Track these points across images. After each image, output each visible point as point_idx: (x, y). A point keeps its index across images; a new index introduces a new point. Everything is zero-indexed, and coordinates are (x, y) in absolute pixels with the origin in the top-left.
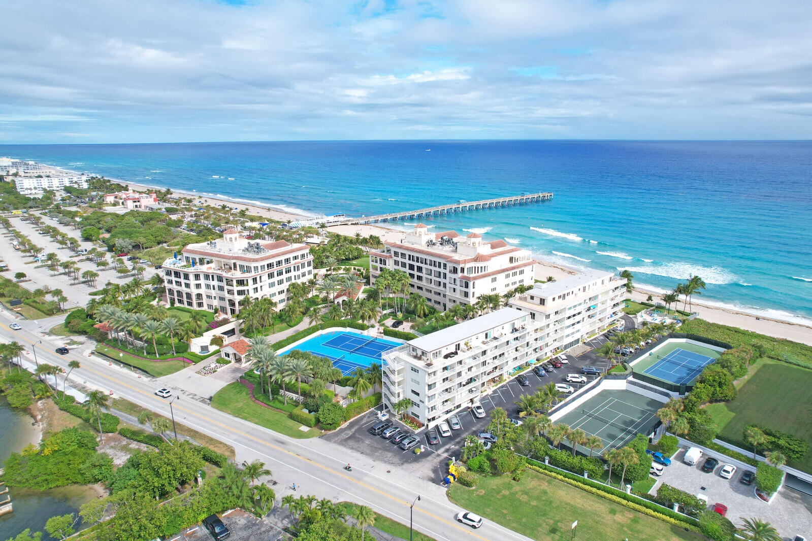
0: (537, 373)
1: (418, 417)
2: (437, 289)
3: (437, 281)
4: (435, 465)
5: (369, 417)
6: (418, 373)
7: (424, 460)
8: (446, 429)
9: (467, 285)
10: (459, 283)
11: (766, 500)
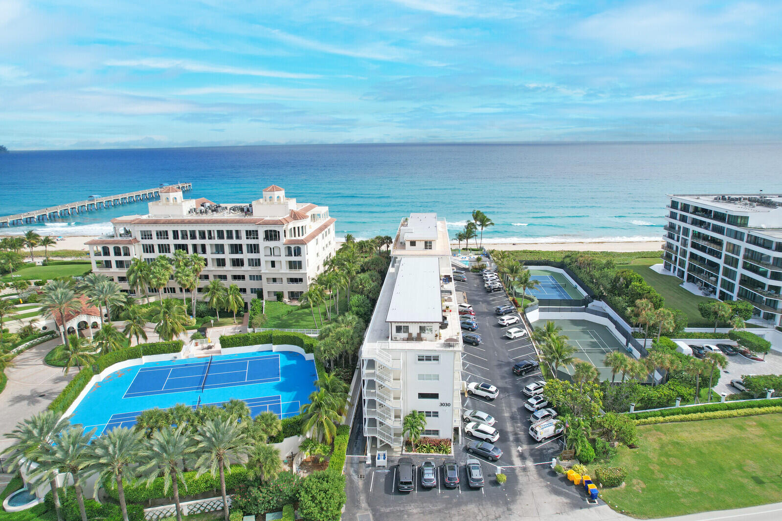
1: (435, 433)
2: (238, 271)
3: (238, 259)
4: (543, 484)
5: (357, 472)
6: (438, 360)
7: (520, 486)
8: (491, 430)
9: (298, 252)
10: (283, 252)
11: (762, 361)
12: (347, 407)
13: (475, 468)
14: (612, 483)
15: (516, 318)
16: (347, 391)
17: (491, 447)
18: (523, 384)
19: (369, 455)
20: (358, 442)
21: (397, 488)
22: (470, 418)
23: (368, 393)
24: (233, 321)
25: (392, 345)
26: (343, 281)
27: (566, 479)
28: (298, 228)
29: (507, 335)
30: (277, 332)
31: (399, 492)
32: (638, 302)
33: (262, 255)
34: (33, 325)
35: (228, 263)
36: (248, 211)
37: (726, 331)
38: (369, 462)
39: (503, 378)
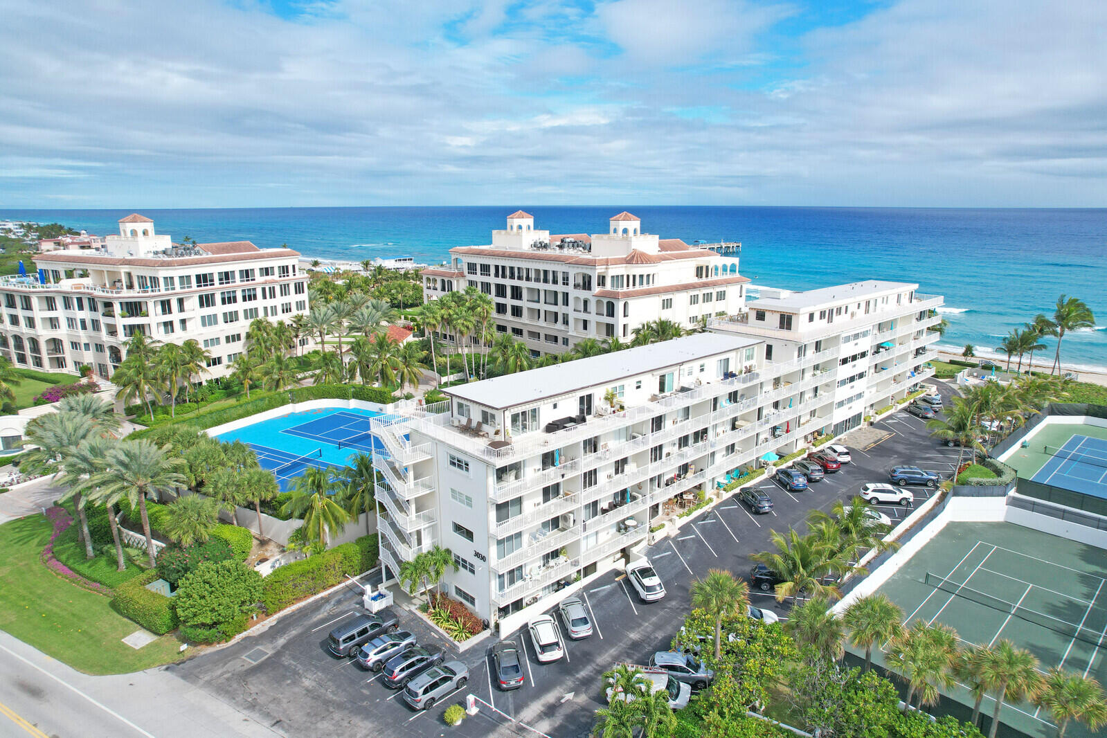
0: (784, 485)
1: (472, 601)
5: (339, 602)
6: (468, 470)
9: (611, 311)
10: (594, 308)
28: (634, 276)
33: (570, 310)
35: (542, 315)
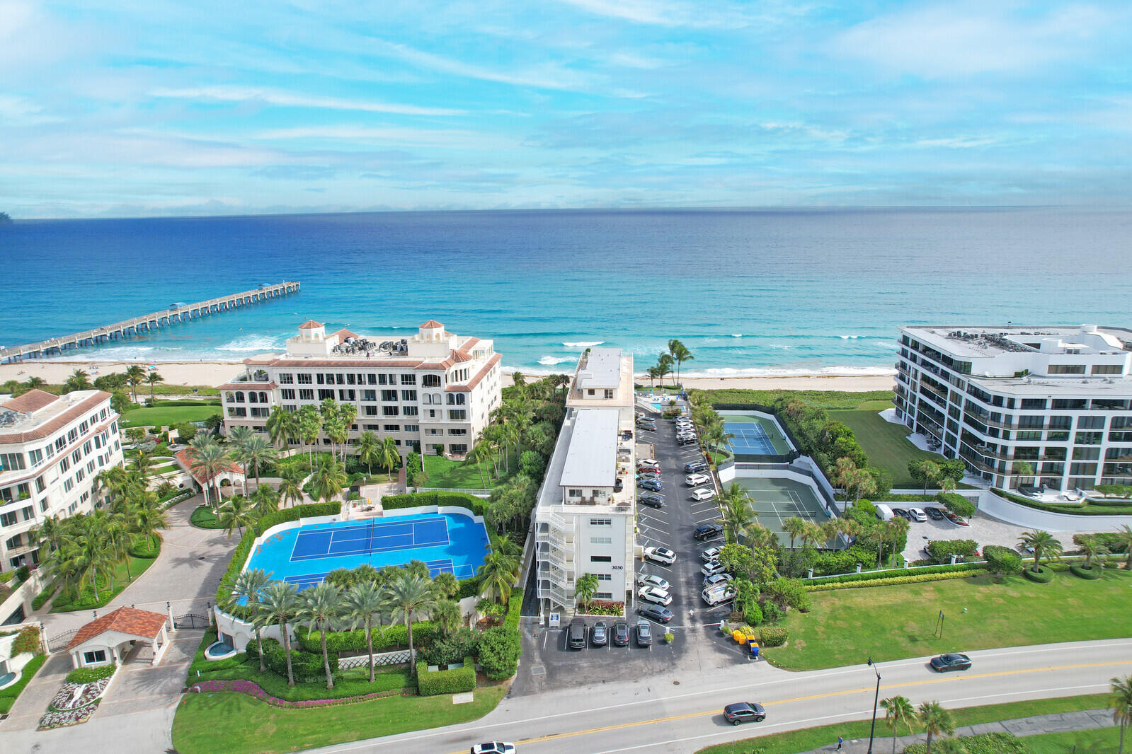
2: (391, 420)
3: (390, 407)
4: (710, 644)
5: (531, 632)
6: (610, 523)
7: (687, 645)
8: (664, 593)
9: (461, 400)
10: (445, 400)
11: (967, 525)
12: (520, 570)
13: (644, 628)
14: (775, 642)
15: (706, 477)
16: (520, 553)
17: (662, 610)
18: (703, 550)
19: (542, 616)
20: (531, 604)
21: (569, 645)
22: (644, 582)
23: (542, 556)
24: (387, 478)
25: (565, 508)
26: (513, 435)
27: (732, 640)
28: (461, 371)
29: (693, 496)
30: (444, 492)
31: (572, 648)
32: (839, 460)
33: (420, 403)
34: (171, 482)
35: (380, 411)
36: (402, 349)
37: (934, 492)
38: (542, 623)
39: (683, 542)
